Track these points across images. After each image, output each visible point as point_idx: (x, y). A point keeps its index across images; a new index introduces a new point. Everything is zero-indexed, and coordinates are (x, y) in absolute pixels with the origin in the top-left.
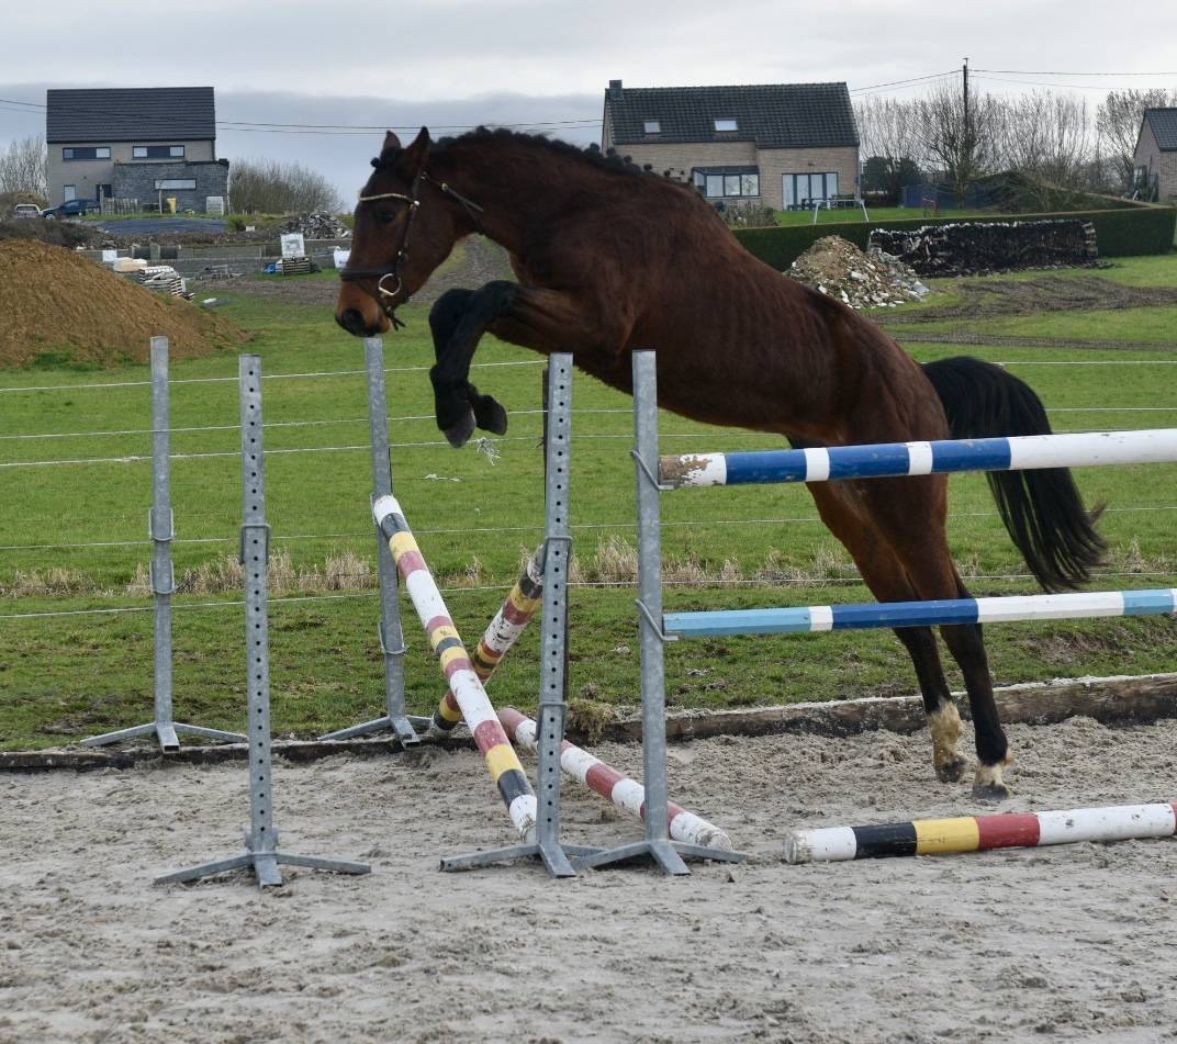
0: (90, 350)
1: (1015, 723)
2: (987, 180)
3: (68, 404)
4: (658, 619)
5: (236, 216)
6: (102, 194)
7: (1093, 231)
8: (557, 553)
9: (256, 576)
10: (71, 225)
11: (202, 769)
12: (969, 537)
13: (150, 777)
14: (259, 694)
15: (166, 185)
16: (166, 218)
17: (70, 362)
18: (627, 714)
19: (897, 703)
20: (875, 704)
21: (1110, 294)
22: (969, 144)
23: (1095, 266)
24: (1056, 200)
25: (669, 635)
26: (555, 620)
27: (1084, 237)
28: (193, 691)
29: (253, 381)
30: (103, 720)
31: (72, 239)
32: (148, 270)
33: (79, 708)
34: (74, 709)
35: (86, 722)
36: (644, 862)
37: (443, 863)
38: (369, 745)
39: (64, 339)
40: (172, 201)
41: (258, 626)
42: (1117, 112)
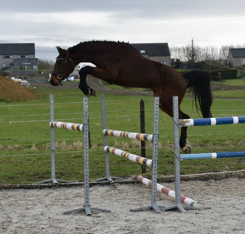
0: (10, 98)
1: (243, 178)
2: (197, 63)
3: (6, 109)
4: (179, 156)
5: (39, 70)
6: (11, 65)
7: (220, 74)
8: (156, 141)
9: (86, 146)
10: (5, 72)
11: (67, 188)
12: (210, 138)
13: (56, 190)
14: (87, 172)
15: (25, 64)
16: (24, 71)
17: (6, 101)
18: (159, 176)
19: (217, 174)
20: (213, 174)
21: (224, 87)
22: (193, 56)
23: (221, 81)
24: (212, 67)
25: (181, 159)
26: (156, 156)
27: (218, 75)
28: (60, 171)
29: (86, 103)
30: (42, 177)
31: (5, 75)
32: (22, 81)
33: (36, 175)
34: (35, 175)
35: (38, 178)
36: (175, 209)
37: (131, 209)
38: (103, 183)
39: (4, 96)
40: (26, 67)
41: (86, 157)
42: (224, 49)
